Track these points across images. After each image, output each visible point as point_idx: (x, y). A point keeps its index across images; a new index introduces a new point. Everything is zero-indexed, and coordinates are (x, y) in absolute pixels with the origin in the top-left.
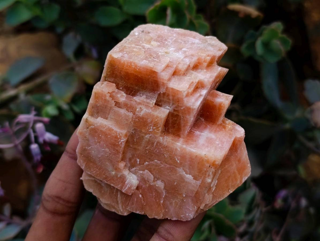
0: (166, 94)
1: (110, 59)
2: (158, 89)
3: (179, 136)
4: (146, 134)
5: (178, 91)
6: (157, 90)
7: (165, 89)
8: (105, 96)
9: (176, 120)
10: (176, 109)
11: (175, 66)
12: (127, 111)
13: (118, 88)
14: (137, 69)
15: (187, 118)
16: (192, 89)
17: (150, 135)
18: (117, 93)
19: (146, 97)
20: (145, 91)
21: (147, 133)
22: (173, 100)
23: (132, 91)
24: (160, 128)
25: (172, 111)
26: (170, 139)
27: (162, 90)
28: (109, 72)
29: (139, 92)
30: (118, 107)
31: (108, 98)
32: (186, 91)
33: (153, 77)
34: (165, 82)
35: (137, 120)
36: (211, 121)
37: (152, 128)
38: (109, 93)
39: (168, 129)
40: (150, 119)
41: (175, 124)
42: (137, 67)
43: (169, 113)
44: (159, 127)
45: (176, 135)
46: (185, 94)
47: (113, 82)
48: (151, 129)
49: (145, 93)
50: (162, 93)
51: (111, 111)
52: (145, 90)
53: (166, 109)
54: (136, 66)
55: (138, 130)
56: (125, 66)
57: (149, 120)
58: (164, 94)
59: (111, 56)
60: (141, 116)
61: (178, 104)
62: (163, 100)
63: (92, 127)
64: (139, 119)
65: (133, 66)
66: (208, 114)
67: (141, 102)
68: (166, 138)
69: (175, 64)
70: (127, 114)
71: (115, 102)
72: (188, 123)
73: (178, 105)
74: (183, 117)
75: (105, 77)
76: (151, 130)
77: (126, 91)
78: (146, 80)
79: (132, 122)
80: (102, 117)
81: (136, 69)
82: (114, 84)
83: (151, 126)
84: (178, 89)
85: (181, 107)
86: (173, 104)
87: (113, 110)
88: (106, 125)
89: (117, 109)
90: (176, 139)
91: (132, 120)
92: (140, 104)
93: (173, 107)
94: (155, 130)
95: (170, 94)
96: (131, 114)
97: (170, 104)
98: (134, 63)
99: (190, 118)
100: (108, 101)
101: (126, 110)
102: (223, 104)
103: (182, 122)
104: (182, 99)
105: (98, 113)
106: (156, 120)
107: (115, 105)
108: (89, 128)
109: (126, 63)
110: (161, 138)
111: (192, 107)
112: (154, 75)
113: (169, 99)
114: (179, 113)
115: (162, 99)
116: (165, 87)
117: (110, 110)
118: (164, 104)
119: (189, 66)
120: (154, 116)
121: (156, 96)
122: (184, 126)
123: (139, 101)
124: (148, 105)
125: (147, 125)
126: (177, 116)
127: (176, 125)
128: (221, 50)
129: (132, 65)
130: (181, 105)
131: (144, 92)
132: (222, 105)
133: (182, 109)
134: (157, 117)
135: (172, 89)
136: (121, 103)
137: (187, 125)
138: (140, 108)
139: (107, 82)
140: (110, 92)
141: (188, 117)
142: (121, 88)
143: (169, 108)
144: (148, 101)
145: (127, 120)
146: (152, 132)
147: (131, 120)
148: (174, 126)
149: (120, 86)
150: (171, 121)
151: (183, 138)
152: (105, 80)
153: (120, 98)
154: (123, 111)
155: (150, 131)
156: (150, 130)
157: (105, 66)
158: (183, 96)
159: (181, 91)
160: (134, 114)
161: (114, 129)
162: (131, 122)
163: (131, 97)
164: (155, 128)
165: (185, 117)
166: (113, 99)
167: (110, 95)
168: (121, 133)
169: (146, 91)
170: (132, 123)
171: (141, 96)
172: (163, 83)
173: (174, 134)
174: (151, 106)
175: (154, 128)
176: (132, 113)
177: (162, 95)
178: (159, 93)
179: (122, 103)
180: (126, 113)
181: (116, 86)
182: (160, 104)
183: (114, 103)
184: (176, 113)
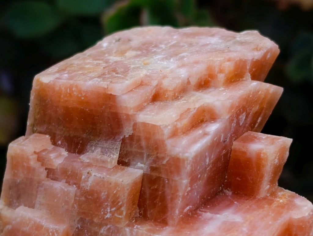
0: (135, 138)
1: (38, 88)
2: (121, 130)
3: (164, 223)
4: (100, 226)
5: (154, 126)
6: (119, 133)
7: (131, 128)
8: (28, 160)
9: (157, 190)
10: (154, 166)
11: (155, 83)
12: (67, 184)
13: (54, 142)
14: (82, 96)
15: (175, 181)
16: (186, 121)
17: (109, 226)
18: (50, 152)
19: (102, 152)
20: (98, 139)
21: (103, 222)
22: (148, 147)
23: (77, 144)
24: (123, 209)
25: (149, 172)
26: (145, 228)
27: (128, 131)
28: (39, 113)
29: (89, 144)
30: (52, 179)
31: (33, 163)
32: (169, 125)
33: (110, 108)
34: (131, 112)
35: (83, 198)
36: (246, 195)
37: (109, 210)
38: (35, 153)
39: (145, 211)
40: (105, 192)
41: (156, 198)
42: (81, 94)
43: (144, 176)
44: (121, 206)
45: (160, 222)
46: (167, 132)
47: (45, 133)
48: (107, 212)
49: (99, 143)
50: (127, 136)
51: (40, 188)
52: (99, 136)
53: (136, 168)
54: (80, 91)
55: (87, 219)
56: (62, 96)
57: (103, 194)
58: (131, 137)
59: (38, 81)
60: (88, 188)
61: (157, 153)
62: (131, 152)
63: (8, 229)
64: (86, 197)
65: (75, 93)
66: (239, 179)
67: (92, 161)
68: (137, 228)
69: (155, 79)
70: (66, 190)
71: (46, 169)
72: (177, 191)
73: (157, 157)
74: (168, 180)
75: (33, 125)
76: (108, 216)
77: (68, 146)
78: (98, 116)
79: (75, 205)
80: (25, 206)
81: (80, 98)
82: (47, 136)
83: (107, 205)
84: (154, 123)
85: (163, 158)
86: (148, 156)
87: (42, 187)
88: (30, 220)
89: (49, 183)
90: (158, 228)
91: (75, 200)
92: (89, 165)
93: (148, 163)
94: (116, 215)
95: (142, 135)
96: (73, 189)
97: (142, 158)
98: (76, 86)
99: (181, 179)
100: (34, 169)
101: (66, 182)
102: (264, 153)
103: (168, 191)
104: (163, 142)
105: (19, 197)
106: (115, 192)
107: (47, 177)
108: (4, 232)
109: (63, 89)
110: (127, 229)
111: (181, 154)
112: (111, 103)
113: (141, 147)
114: (160, 173)
115: (129, 149)
116: (132, 123)
117: (38, 188)
118: (133, 160)
119: (189, 83)
120: (110, 184)
121: (118, 145)
122: (172, 199)
123: (88, 161)
124: (104, 165)
125: (100, 205)
126: (158, 179)
127: (158, 200)
128: (260, 50)
129: (73, 92)
130: (162, 155)
131: (97, 142)
132: (262, 155)
133: (165, 162)
134: (116, 185)
135: (145, 124)
136: (56, 171)
137: (177, 196)
138: (88, 173)
139: (35, 134)
140: (37, 151)
141: (177, 178)
142: (60, 142)
143: (143, 165)
144: (105, 157)
145: (67, 202)
146: (110, 219)
147: (73, 201)
148: (155, 202)
149: (57, 137)
150: (148, 192)
151: (173, 226)
152: (34, 132)
153: (54, 160)
154: (59, 186)
155: (107, 218)
156: (106, 216)
157: (31, 104)
158: (163, 134)
159: (160, 126)
160: (79, 187)
161: (43, 224)
162: (73, 207)
163: (78, 155)
164: (115, 210)
165: (173, 180)
166: (42, 165)
167: (38, 157)
168: (57, 231)
169: (100, 139)
170: (76, 207)
171: (93, 152)
172: (128, 115)
173: (155, 220)
174: (109, 166)
175: (113, 209)
176: (75, 186)
177: (127, 141)
178: (122, 137)
179: (59, 168)
180: (63, 188)
181: (51, 139)
182: (127, 161)
183: (45, 172)
184: (155, 174)
